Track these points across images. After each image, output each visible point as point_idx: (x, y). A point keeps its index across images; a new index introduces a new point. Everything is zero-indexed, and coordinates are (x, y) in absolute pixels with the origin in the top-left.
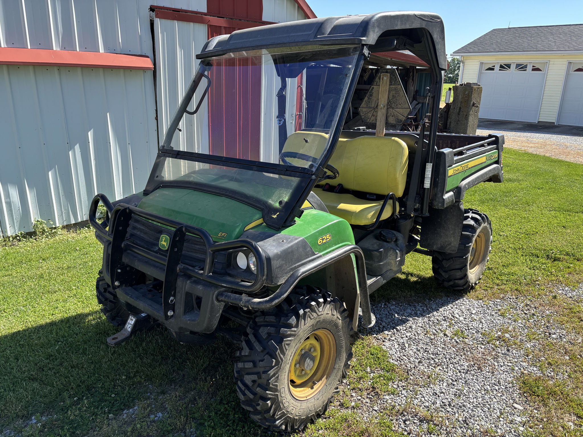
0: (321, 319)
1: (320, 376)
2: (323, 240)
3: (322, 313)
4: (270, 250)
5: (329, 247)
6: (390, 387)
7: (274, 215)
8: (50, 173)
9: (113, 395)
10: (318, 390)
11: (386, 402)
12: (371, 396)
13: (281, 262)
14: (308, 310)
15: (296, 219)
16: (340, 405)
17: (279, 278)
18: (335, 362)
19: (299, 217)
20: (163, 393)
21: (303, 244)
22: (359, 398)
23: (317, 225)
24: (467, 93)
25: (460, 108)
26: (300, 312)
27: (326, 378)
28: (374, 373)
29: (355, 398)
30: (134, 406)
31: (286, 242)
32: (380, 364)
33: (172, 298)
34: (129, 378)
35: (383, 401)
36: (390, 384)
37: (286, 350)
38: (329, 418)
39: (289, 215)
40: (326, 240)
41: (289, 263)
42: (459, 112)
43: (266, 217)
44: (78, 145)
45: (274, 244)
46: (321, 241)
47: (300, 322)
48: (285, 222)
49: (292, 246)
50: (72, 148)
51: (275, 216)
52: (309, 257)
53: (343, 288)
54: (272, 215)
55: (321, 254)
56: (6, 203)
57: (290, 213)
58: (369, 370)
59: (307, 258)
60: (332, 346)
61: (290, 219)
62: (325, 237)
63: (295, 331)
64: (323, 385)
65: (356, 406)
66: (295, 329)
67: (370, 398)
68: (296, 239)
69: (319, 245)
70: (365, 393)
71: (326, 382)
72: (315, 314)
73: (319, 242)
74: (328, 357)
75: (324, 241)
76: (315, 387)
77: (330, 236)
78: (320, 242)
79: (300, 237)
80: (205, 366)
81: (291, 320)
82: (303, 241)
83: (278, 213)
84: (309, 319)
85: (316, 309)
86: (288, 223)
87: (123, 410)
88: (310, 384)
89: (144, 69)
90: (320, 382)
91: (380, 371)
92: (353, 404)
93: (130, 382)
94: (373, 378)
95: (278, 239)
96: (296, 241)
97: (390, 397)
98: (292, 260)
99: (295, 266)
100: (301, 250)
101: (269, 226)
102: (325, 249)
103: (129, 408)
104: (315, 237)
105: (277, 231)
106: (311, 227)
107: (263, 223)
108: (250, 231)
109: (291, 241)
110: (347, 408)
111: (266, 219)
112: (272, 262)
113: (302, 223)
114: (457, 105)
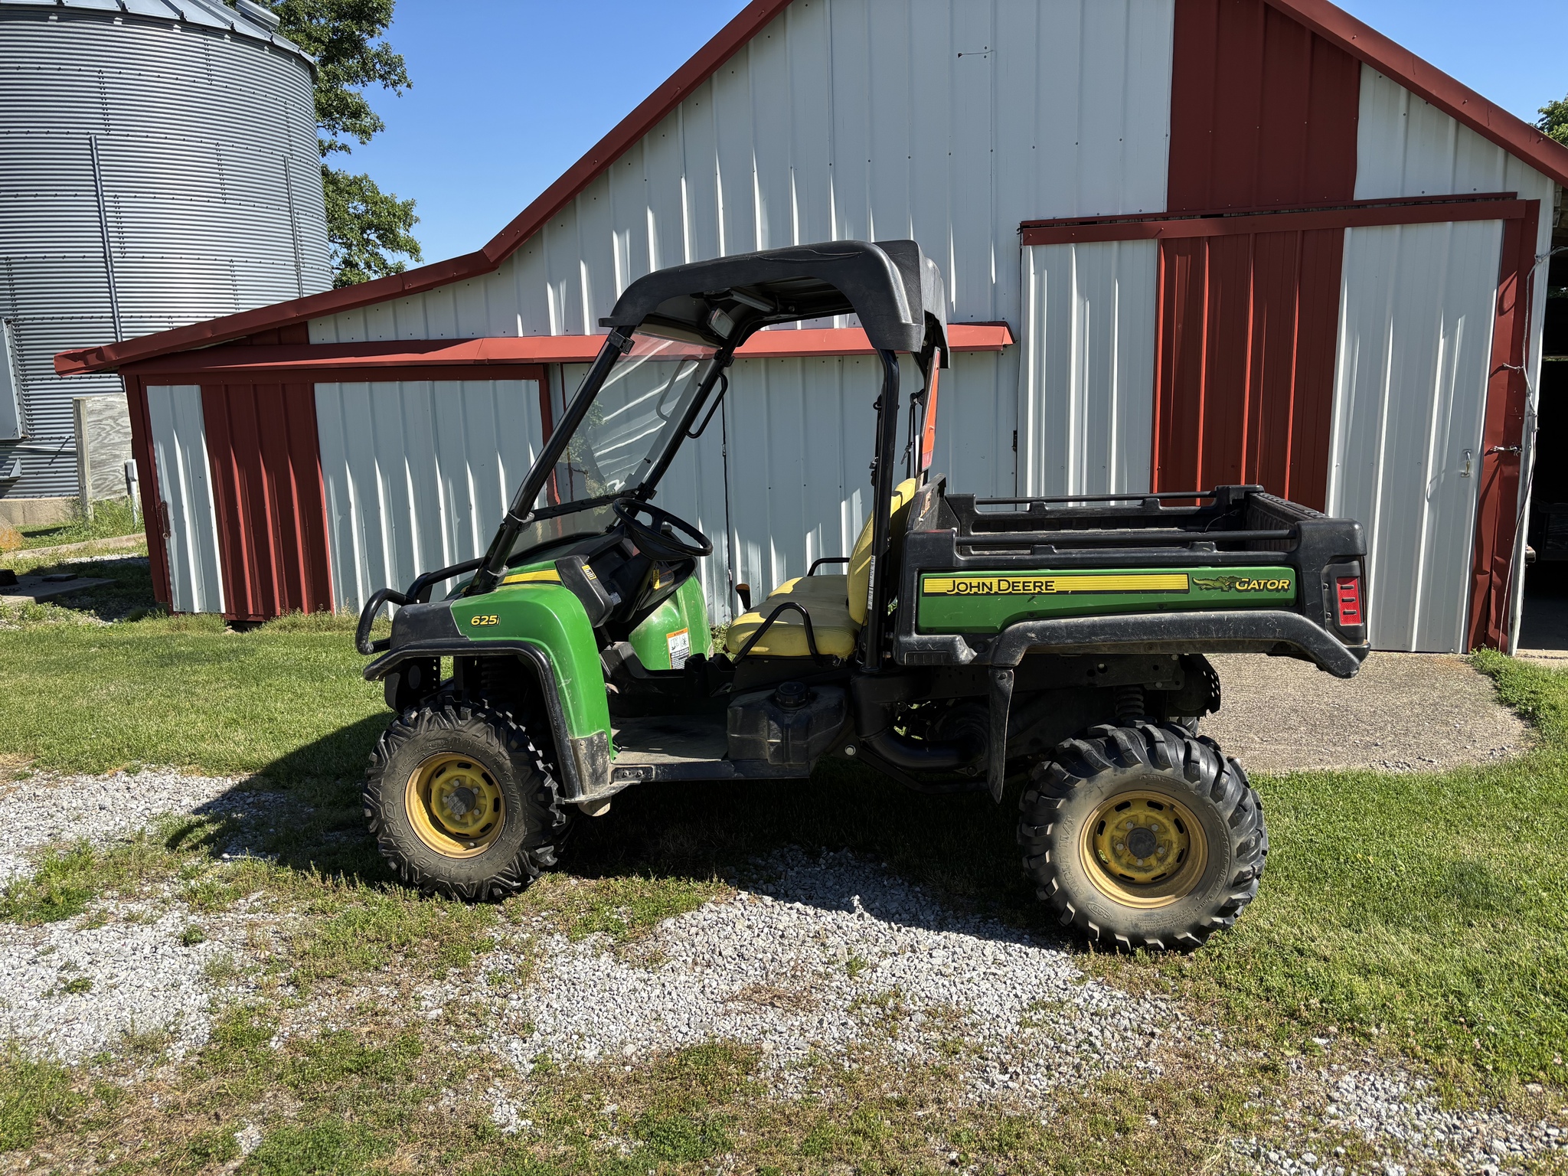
2: (481, 620)
3: (464, 729)
5: (492, 634)
8: (809, 535)
27: (487, 848)
37: (394, 750)
40: (488, 621)
44: (859, 490)
46: (478, 621)
49: (427, 613)
50: (847, 496)
52: (448, 637)
55: (472, 639)
56: (742, 572)
59: (445, 637)
62: (487, 618)
63: (409, 731)
64: (478, 853)
66: (411, 729)
69: (473, 626)
71: (484, 853)
73: (473, 620)
75: (483, 623)
76: (470, 850)
77: (496, 619)
78: (475, 620)
84: (437, 725)
85: (452, 717)
89: (997, 350)
90: (479, 848)
100: (438, 622)
102: (483, 635)
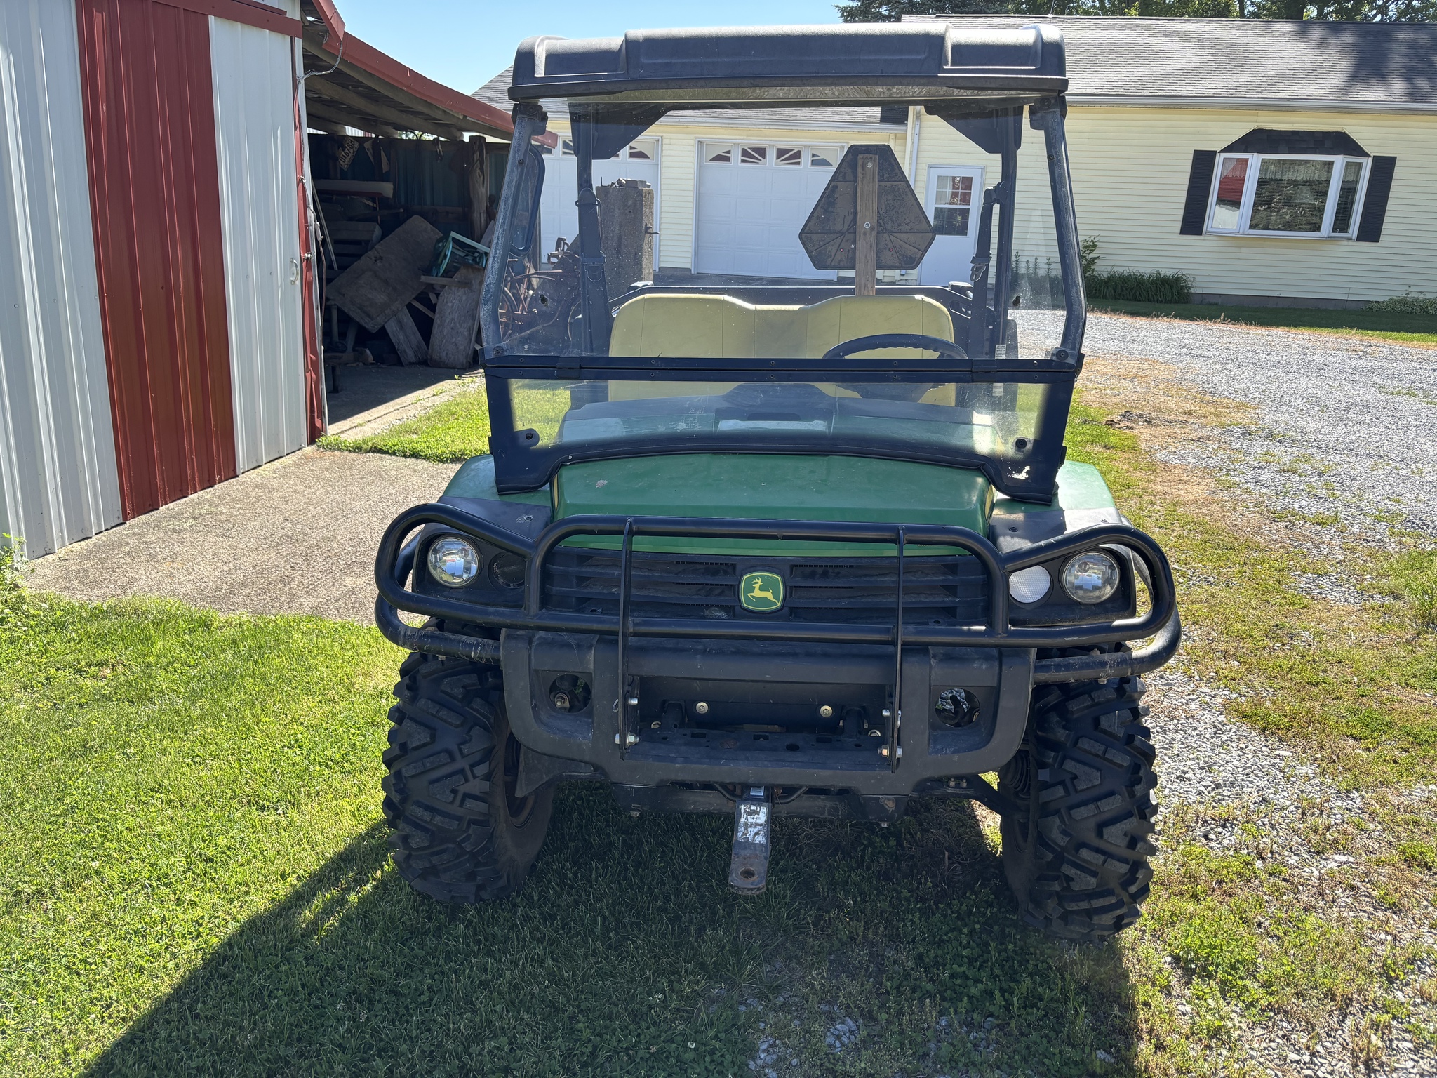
7: (1020, 471)
24: (630, 203)
25: (620, 238)
42: (619, 246)
114: (613, 231)
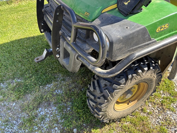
0: (143, 79)
1: (134, 99)
2: (161, 28)
3: (144, 76)
4: (114, 35)
5: (165, 34)
6: (171, 106)
7: (126, 2)
9: (44, 77)
10: (131, 106)
11: (167, 115)
12: (159, 109)
13: (121, 46)
14: (135, 75)
15: (143, 7)
16: (141, 110)
17: (118, 56)
18: (145, 94)
19: (146, 6)
20: (64, 80)
21: (144, 31)
22: (153, 108)
23: (160, 15)
26: (129, 76)
27: (137, 101)
28: (164, 95)
29: (150, 108)
30: (51, 83)
31: (129, 29)
32: (169, 90)
33: (58, 49)
34: (52, 70)
35: (166, 114)
36: (172, 104)
37: (115, 95)
38: (134, 116)
39: (138, 4)
40: (164, 28)
41: (128, 46)
43: (119, 3)
45: (119, 29)
46: (160, 29)
47: (127, 82)
48: (133, 10)
49: (133, 33)
51: (126, 4)
52: (145, 42)
53: (162, 53)
54: (124, 2)
55: (156, 39)
57: (139, 2)
58: (162, 92)
59: (143, 43)
60: (145, 88)
61: (137, 7)
62: (164, 26)
63: (123, 87)
64: (134, 103)
65: (150, 113)
66: (123, 85)
67: (159, 110)
68: (139, 27)
69: (157, 33)
70: (156, 106)
71: (137, 103)
72: (139, 76)
73: (157, 30)
74: (141, 91)
75: (162, 30)
76: (130, 104)
77: (168, 25)
79: (142, 26)
80: (83, 71)
81: (121, 81)
82: (144, 29)
83: (129, 1)
84: (134, 79)
85: (141, 74)
86: (135, 11)
87: (47, 84)
88: (128, 102)
90: (134, 102)
91: (168, 95)
92: (149, 111)
93: (52, 72)
94: (163, 98)
95: (124, 25)
96: (138, 29)
97: (170, 113)
98: (131, 44)
99: (133, 49)
100: (140, 37)
101: (120, 11)
102: (161, 36)
103: (49, 84)
104: (155, 26)
105: (125, 16)
106: (154, 16)
107: (116, 8)
108: (106, 13)
109: (134, 29)
110: (145, 113)
111: (119, 5)
112: (114, 45)
113: (147, 11)
